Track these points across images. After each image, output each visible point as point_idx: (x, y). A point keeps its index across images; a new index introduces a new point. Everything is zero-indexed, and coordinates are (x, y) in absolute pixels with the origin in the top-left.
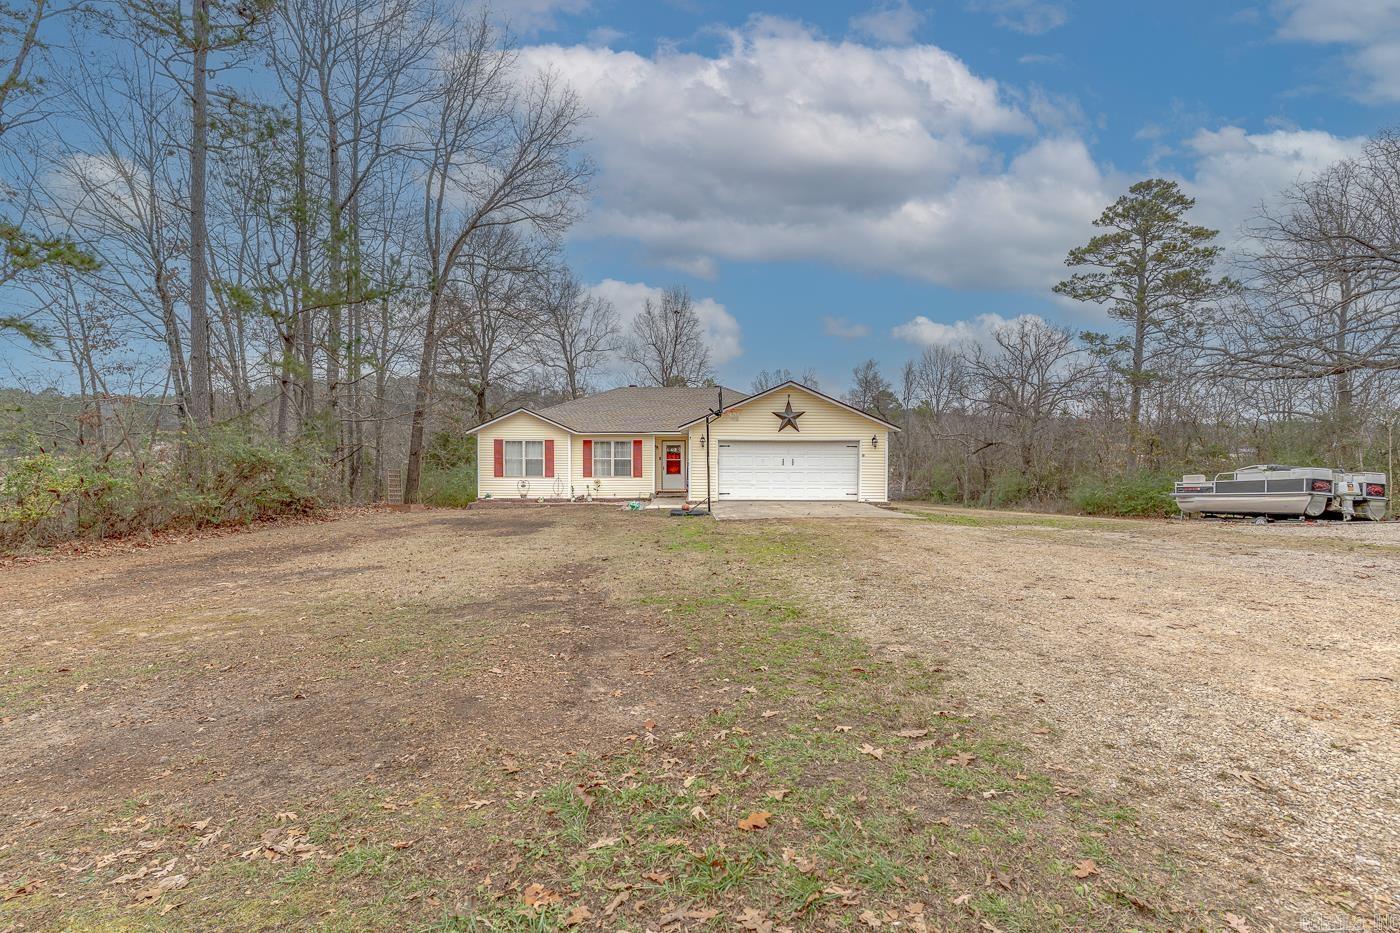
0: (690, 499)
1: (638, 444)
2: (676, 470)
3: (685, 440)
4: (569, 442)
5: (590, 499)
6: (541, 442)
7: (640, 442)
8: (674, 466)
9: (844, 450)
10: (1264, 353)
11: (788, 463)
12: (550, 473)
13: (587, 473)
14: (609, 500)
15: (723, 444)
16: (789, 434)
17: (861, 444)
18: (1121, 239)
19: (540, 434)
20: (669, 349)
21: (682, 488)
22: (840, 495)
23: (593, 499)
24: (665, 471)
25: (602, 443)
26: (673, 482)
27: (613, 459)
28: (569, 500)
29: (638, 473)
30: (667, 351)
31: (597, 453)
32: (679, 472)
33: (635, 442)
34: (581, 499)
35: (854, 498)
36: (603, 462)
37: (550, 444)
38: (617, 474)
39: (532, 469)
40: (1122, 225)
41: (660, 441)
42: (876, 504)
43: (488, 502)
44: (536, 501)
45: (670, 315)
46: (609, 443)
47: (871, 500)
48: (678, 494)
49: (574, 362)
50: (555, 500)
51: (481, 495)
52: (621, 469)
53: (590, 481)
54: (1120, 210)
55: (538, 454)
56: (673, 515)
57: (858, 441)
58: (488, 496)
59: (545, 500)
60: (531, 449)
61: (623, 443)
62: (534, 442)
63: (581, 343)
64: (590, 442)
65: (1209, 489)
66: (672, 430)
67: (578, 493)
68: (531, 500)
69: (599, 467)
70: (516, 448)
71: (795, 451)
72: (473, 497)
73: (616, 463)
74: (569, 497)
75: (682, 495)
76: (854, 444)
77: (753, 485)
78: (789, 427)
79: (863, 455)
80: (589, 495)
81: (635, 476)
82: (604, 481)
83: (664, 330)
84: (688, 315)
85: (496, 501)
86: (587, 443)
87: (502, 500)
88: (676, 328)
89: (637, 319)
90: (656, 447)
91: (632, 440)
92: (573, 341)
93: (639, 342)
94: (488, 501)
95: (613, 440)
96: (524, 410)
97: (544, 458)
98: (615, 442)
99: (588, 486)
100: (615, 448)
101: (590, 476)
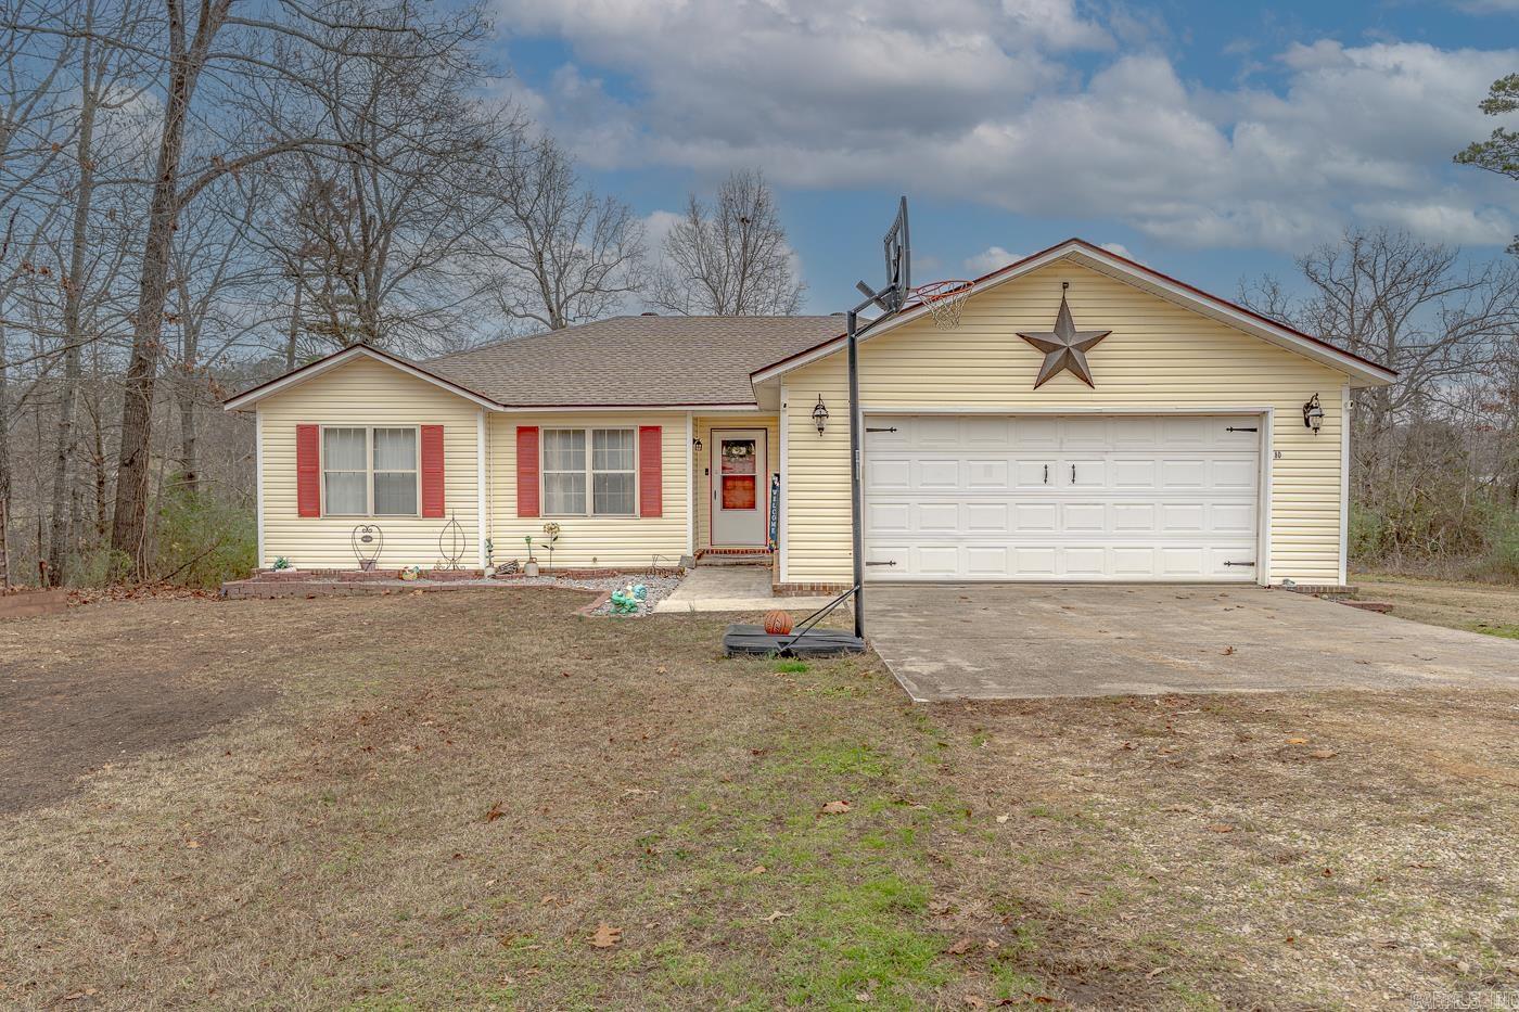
0: (784, 579)
1: (651, 434)
2: (746, 497)
3: (769, 425)
4: (482, 434)
5: (532, 572)
6: (413, 431)
7: (657, 429)
8: (737, 490)
9: (1217, 437)
11: (1060, 474)
12: (434, 507)
13: (528, 506)
14: (578, 575)
16: (1065, 395)
17: (1272, 421)
19: (409, 410)
20: (732, 286)
21: (758, 540)
22: (1205, 564)
23: (542, 571)
24: (718, 502)
25: (565, 433)
26: (742, 529)
27: (589, 472)
28: (479, 574)
29: (652, 507)
30: (730, 287)
31: (552, 460)
32: (752, 506)
33: (643, 429)
34: (512, 570)
35: (1246, 574)
36: (566, 480)
37: (433, 439)
38: (600, 508)
39: (389, 498)
41: (704, 431)
42: (1317, 592)
43: (283, 581)
44: (400, 575)
45: (733, 225)
46: (580, 433)
47: (1299, 582)
48: (750, 558)
49: (563, 310)
50: (444, 575)
51: (266, 562)
52: (610, 498)
53: (535, 526)
55: (406, 462)
56: (733, 651)
57: (1262, 415)
58: (281, 564)
59: (421, 575)
60: (387, 446)
61: (613, 433)
62: (394, 432)
63: (574, 279)
64: (535, 430)
66: (736, 403)
67: (503, 556)
68: (386, 575)
69: (558, 493)
70: (350, 445)
71: (1081, 442)
72: (245, 567)
73: (599, 482)
74: (482, 565)
75: (758, 561)
76: (1250, 423)
77: (960, 539)
78: (1065, 378)
79: (1278, 455)
80: (532, 561)
81: (643, 514)
82: (568, 526)
83: (723, 253)
84: (764, 224)
85: (300, 576)
86: (526, 433)
87: (316, 574)
88: (745, 246)
89: (674, 234)
90: (697, 443)
91: (635, 424)
92: (561, 274)
93: (679, 274)
94: (282, 577)
95: (589, 426)
96: (365, 351)
97: (418, 472)
98: (595, 432)
99: (528, 540)
100: (595, 446)
101: (535, 514)
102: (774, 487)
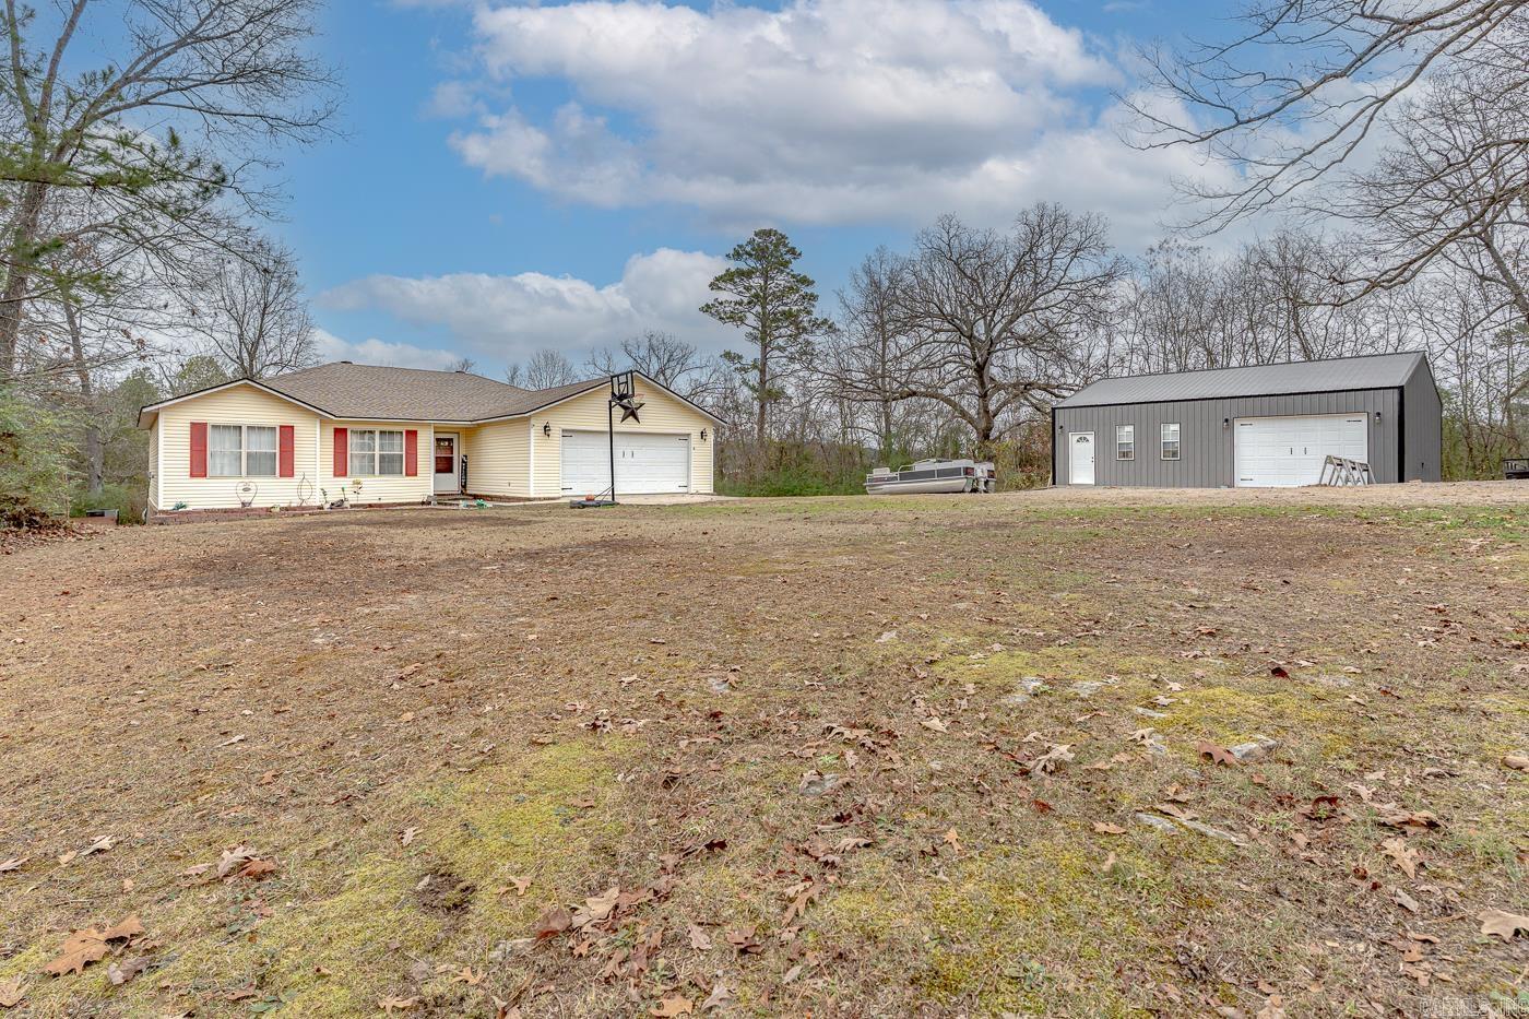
1: (412, 434)
2: (449, 467)
3: (461, 431)
4: (318, 430)
5: (349, 505)
6: (273, 428)
7: (415, 433)
8: (444, 463)
9: (675, 442)
10: (860, 381)
12: (287, 470)
13: (341, 470)
15: (567, 433)
16: (631, 425)
17: (692, 437)
18: (748, 274)
19: (274, 417)
21: (454, 488)
22: (674, 487)
23: (353, 506)
25: (363, 432)
26: (447, 483)
27: (377, 453)
28: (320, 508)
29: (412, 471)
31: (355, 446)
32: (450, 470)
33: (408, 432)
34: (337, 505)
35: (685, 490)
36: (364, 457)
37: (287, 432)
38: (383, 472)
39: (257, 465)
40: (749, 262)
43: (180, 515)
44: (268, 510)
46: (372, 432)
47: (700, 491)
50: (302, 508)
51: (164, 505)
52: (388, 466)
53: (346, 482)
54: (748, 249)
55: (269, 445)
57: (689, 434)
58: (180, 506)
59: (281, 509)
60: (257, 437)
61: (391, 433)
62: (261, 428)
64: (345, 430)
65: (895, 478)
67: (334, 497)
68: (260, 509)
69: (358, 463)
70: (231, 437)
71: (634, 443)
72: (146, 509)
73: (382, 457)
74: (320, 503)
76: (685, 437)
77: (595, 479)
78: (631, 418)
79: (694, 449)
80: (347, 500)
81: (407, 475)
82: (367, 481)
85: (194, 511)
86: (340, 433)
87: (207, 511)
90: (436, 439)
91: (403, 429)
94: (183, 513)
95: (377, 429)
96: (250, 382)
97: (278, 451)
98: (381, 432)
99: (343, 489)
100: (381, 439)
101: (345, 475)
102: (463, 462)
